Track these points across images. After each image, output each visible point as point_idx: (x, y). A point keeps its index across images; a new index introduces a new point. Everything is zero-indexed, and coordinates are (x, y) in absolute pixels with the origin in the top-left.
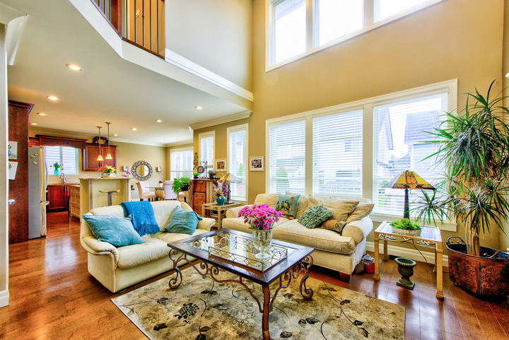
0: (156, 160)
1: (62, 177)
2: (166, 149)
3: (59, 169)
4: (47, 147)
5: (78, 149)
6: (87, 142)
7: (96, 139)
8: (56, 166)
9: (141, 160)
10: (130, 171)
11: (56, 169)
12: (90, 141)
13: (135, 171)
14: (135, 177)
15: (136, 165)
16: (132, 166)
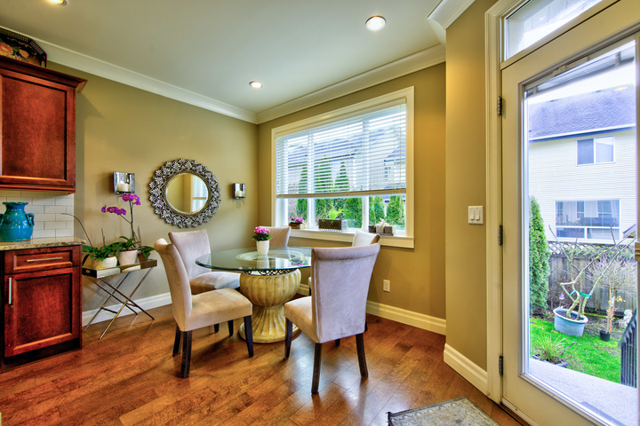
2: (260, 130)
9: (184, 156)
13: (163, 195)
14: (160, 216)
15: (163, 174)
16: (150, 175)
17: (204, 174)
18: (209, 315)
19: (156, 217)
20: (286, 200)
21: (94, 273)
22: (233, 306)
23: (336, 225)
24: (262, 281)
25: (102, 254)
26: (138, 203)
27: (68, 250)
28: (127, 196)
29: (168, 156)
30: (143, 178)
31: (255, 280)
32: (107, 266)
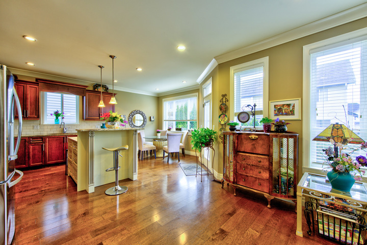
0: (150, 110)
1: (62, 126)
2: (159, 99)
3: (60, 118)
4: (49, 93)
5: (78, 96)
6: (87, 89)
7: (96, 86)
8: (57, 114)
9: (137, 109)
10: (127, 120)
11: (57, 118)
12: (91, 88)
13: (132, 121)
14: (131, 126)
15: (132, 115)
17: (142, 114)
20: (167, 122)
23: (180, 130)
29: (133, 109)
31: (157, 142)
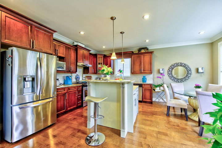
2: (213, 44)
13: (171, 73)
14: (171, 79)
15: (172, 68)
16: (168, 68)
17: (185, 66)
18: (173, 104)
19: (170, 79)
21: (155, 90)
22: (180, 104)
24: (194, 101)
25: (156, 87)
26: (164, 76)
27: (151, 85)
28: (161, 74)
29: (173, 63)
30: (166, 69)
31: (192, 100)
32: (157, 89)
